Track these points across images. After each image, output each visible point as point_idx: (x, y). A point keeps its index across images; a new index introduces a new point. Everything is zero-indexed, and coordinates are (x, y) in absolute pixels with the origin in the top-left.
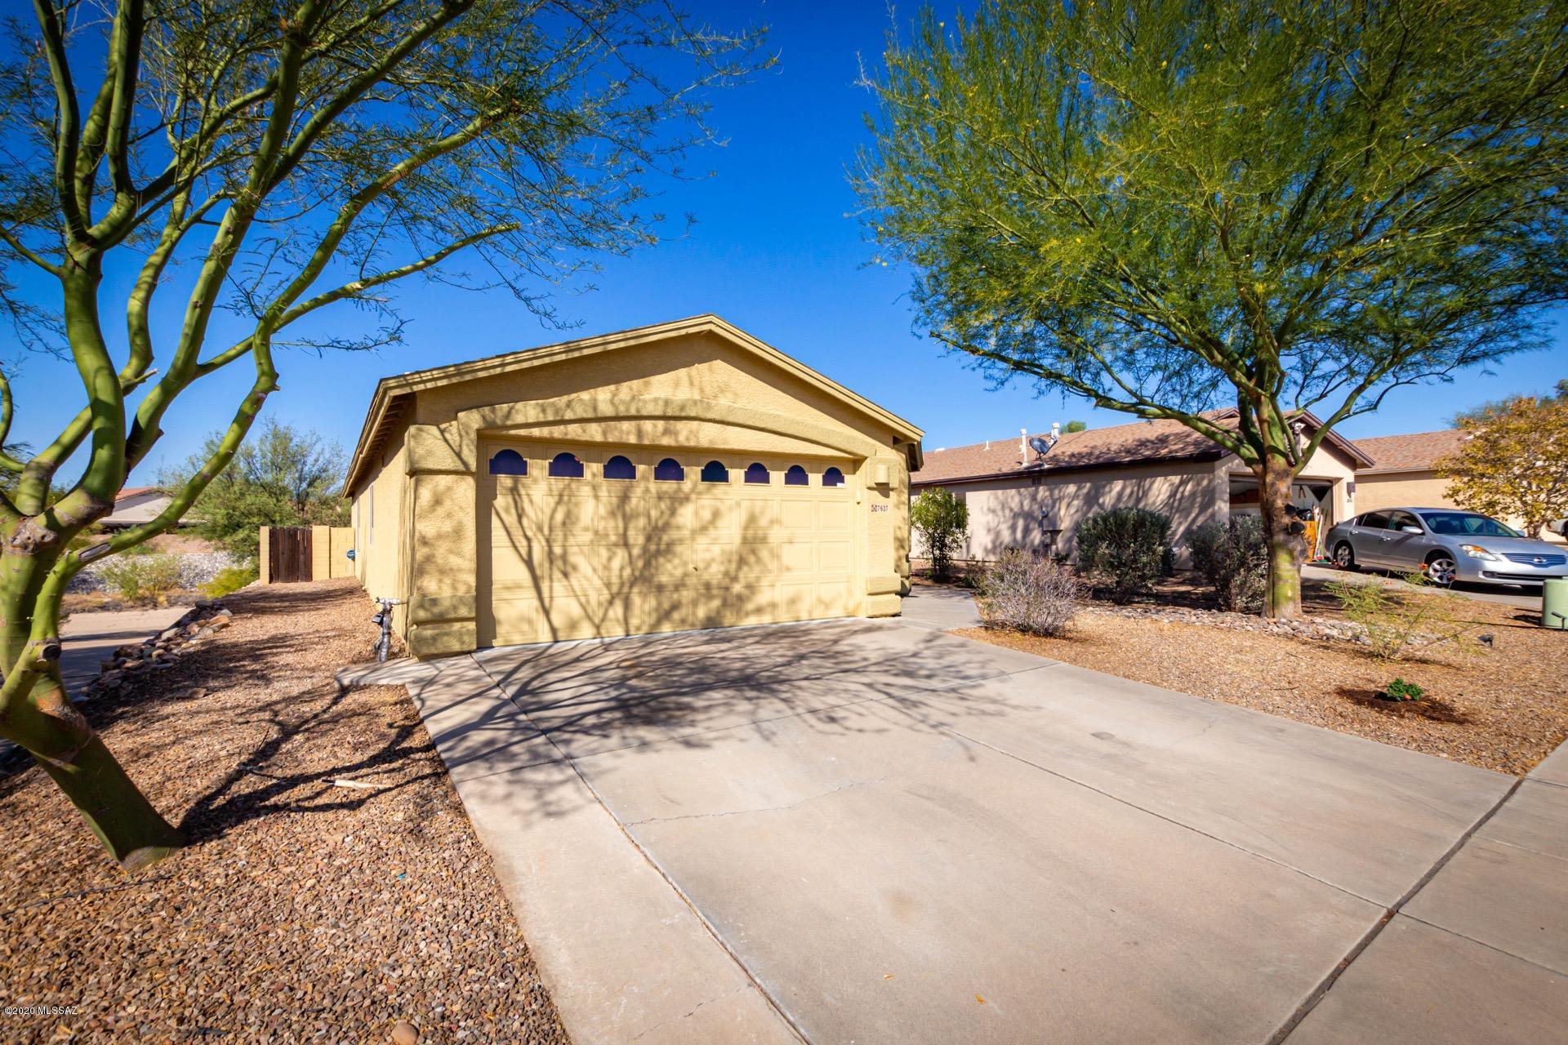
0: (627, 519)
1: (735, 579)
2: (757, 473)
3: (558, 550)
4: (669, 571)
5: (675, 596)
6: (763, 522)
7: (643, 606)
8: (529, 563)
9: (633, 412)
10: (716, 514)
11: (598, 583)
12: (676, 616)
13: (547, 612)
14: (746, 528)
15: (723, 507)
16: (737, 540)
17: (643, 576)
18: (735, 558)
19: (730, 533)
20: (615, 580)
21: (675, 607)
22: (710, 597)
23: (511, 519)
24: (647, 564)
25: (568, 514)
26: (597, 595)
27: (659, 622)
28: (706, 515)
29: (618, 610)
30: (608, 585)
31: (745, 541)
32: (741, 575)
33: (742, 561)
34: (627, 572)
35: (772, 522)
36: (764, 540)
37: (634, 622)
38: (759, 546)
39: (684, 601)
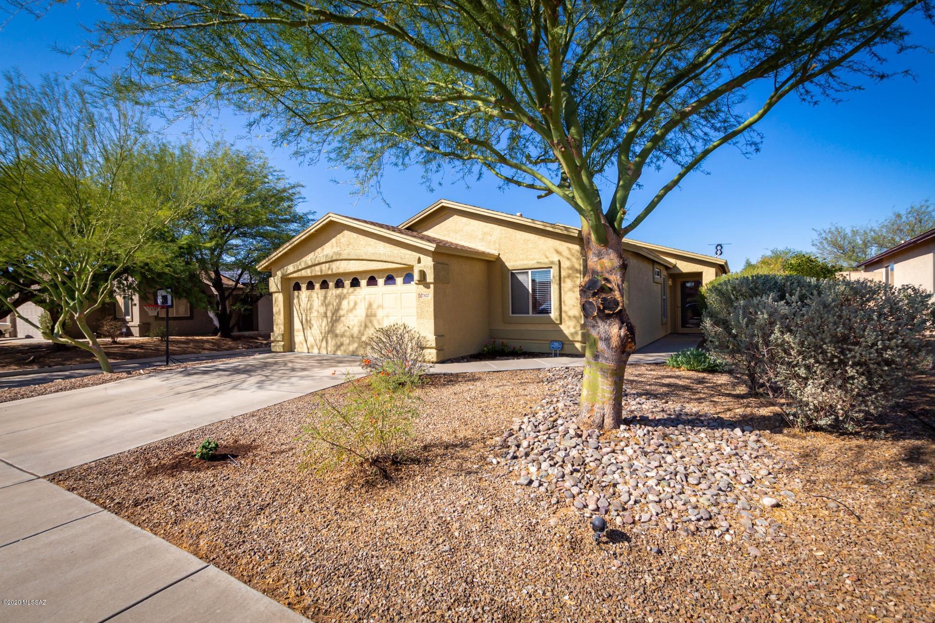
0: (327, 306)
1: (363, 335)
2: (372, 281)
3: (308, 319)
4: (340, 329)
5: (342, 340)
6: (375, 306)
7: (332, 343)
8: (302, 323)
9: (317, 262)
10: (355, 304)
11: (319, 332)
12: (342, 348)
13: (306, 341)
14: (368, 309)
15: (358, 301)
16: (364, 315)
17: (331, 331)
18: (363, 324)
19: (360, 313)
20: (323, 331)
21: (342, 344)
22: (354, 342)
23: (297, 307)
24: (333, 325)
25: (311, 305)
26: (319, 337)
27: (337, 350)
28: (352, 304)
29: (324, 344)
30: (321, 333)
31: (367, 316)
32: (365, 333)
33: (366, 326)
34: (327, 328)
35: (379, 307)
36: (375, 316)
37: (329, 349)
38: (373, 318)
39: (345, 343)
